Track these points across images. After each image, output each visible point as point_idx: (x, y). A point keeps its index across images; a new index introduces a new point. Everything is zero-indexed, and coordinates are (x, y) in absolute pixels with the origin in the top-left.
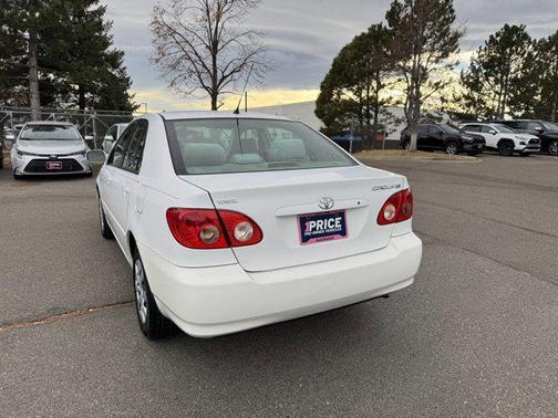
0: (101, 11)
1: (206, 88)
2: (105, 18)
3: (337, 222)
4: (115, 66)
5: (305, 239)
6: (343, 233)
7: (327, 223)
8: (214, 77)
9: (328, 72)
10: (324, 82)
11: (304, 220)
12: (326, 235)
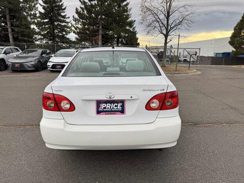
0: (127, 4)
1: (163, 34)
2: (129, 7)
3: (119, 106)
4: (131, 26)
5: (98, 112)
6: (122, 111)
7: (113, 106)
8: (167, 29)
9: (239, 21)
10: (236, 27)
11: (99, 103)
12: (112, 112)
